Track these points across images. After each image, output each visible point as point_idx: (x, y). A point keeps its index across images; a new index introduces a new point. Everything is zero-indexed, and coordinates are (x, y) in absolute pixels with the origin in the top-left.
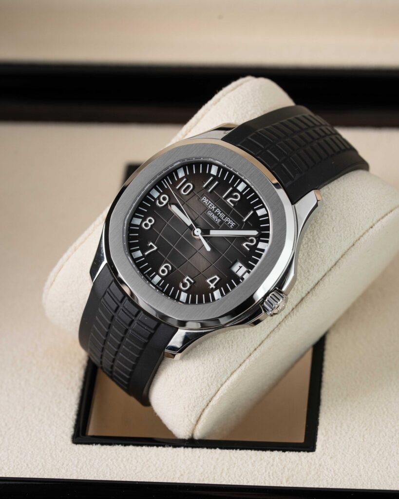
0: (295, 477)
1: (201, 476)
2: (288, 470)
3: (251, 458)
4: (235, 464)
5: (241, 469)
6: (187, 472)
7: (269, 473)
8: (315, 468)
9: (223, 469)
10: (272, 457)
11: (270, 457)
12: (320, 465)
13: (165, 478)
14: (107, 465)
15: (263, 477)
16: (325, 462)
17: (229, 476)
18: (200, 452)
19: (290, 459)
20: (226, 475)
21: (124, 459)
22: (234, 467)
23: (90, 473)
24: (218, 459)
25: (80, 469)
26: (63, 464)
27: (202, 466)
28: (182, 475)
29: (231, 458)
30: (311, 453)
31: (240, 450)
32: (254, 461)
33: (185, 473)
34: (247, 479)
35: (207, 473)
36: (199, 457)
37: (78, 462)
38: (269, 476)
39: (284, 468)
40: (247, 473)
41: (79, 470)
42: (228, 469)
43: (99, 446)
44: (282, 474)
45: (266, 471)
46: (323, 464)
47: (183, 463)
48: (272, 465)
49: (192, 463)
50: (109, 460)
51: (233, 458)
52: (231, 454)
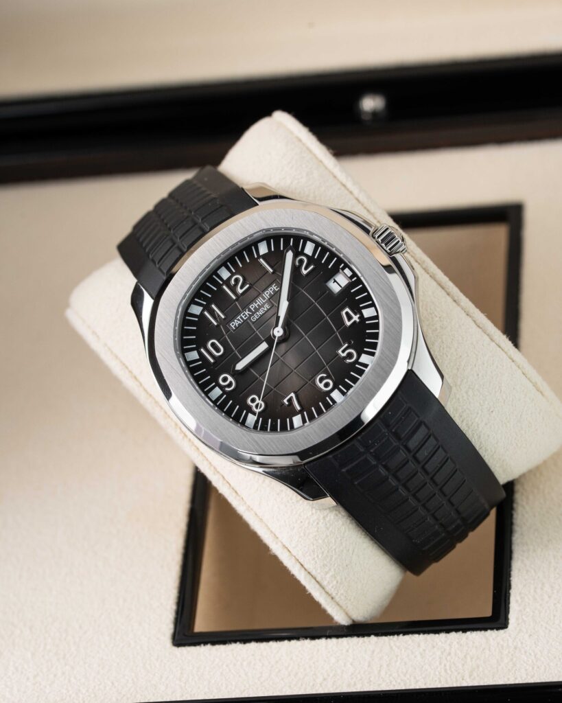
0: (481, 669)
1: (352, 679)
2: (472, 659)
3: (419, 646)
4: (397, 656)
5: (406, 664)
6: (331, 675)
7: (445, 666)
8: (509, 652)
9: (381, 666)
10: (448, 642)
11: (446, 641)
12: (516, 648)
13: (302, 685)
14: (222, 673)
15: (437, 673)
16: (522, 643)
17: (390, 675)
18: (348, 644)
19: (473, 643)
20: (386, 673)
21: (245, 663)
22: (396, 661)
23: (199, 688)
24: (373, 652)
25: (185, 683)
26: (161, 677)
27: (351, 664)
28: (325, 679)
29: (391, 648)
30: (501, 631)
31: (404, 635)
32: (424, 650)
33: (329, 676)
34: (415, 678)
35: (359, 673)
36: (347, 651)
37: (182, 673)
38: (446, 670)
39: (465, 656)
40: (415, 669)
41: (183, 685)
42: (388, 666)
43: (209, 646)
44: (463, 665)
45: (440, 664)
46: (519, 645)
47: (325, 661)
48: (449, 654)
49: (338, 661)
50: (224, 666)
51: (394, 647)
52: (392, 642)
